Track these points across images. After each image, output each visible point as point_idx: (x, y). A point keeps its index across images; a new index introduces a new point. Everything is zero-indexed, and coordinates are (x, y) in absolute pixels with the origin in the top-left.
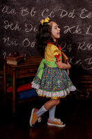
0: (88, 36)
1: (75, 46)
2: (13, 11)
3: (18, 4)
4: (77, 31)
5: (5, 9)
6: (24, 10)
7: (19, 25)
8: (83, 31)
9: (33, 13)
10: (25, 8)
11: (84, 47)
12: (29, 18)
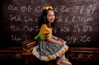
0: (67, 23)
1: (59, 30)
2: (15, 9)
3: (19, 4)
4: (59, 20)
5: (10, 7)
6: (23, 8)
7: (21, 17)
8: (64, 20)
9: (29, 9)
10: (24, 6)
11: (64, 30)
12: (27, 12)
